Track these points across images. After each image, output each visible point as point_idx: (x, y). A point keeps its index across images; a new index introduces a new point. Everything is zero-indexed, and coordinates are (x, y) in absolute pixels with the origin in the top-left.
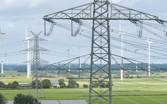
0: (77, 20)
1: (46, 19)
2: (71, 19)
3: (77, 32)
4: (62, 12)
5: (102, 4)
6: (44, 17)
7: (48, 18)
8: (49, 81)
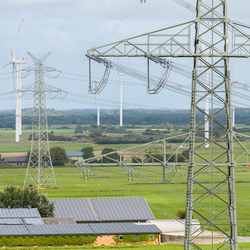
0: (159, 59)
1: (93, 55)
2: (146, 56)
3: (161, 85)
4: (126, 40)
5: (214, 25)
6: (88, 51)
7: (96, 54)
8: (63, 152)
